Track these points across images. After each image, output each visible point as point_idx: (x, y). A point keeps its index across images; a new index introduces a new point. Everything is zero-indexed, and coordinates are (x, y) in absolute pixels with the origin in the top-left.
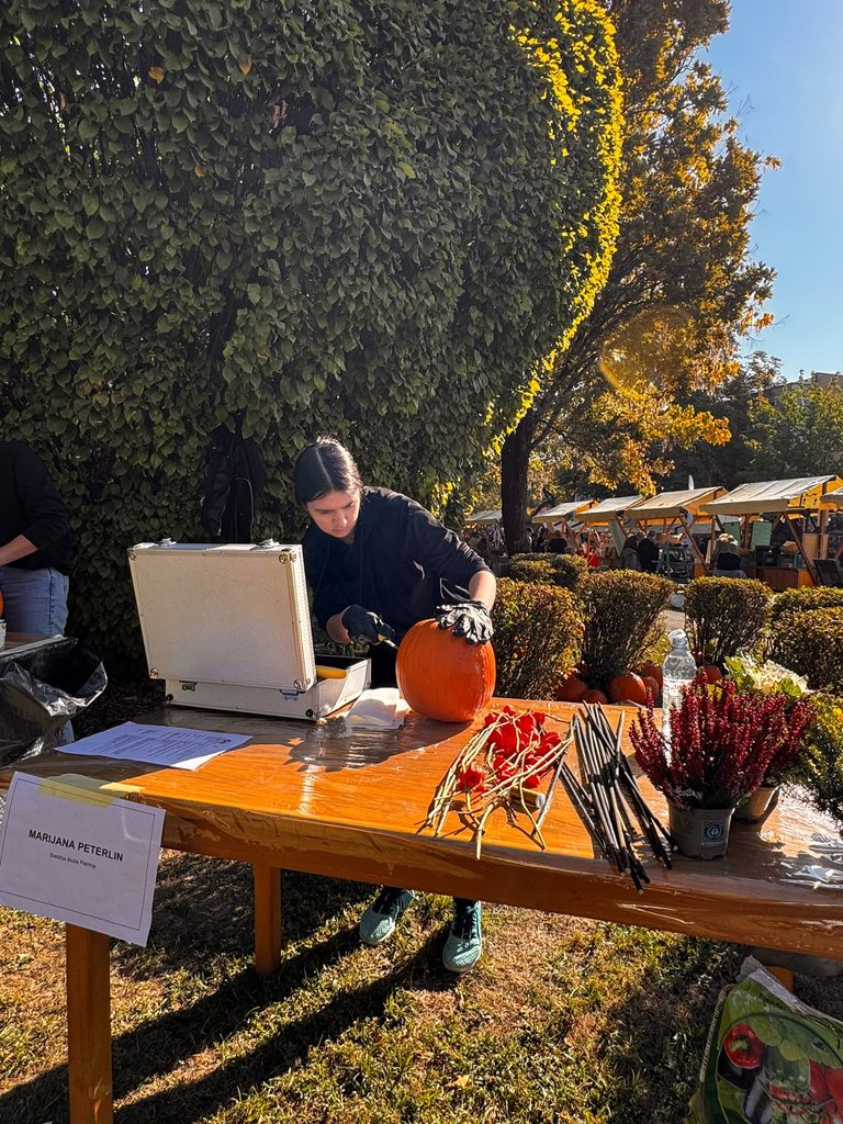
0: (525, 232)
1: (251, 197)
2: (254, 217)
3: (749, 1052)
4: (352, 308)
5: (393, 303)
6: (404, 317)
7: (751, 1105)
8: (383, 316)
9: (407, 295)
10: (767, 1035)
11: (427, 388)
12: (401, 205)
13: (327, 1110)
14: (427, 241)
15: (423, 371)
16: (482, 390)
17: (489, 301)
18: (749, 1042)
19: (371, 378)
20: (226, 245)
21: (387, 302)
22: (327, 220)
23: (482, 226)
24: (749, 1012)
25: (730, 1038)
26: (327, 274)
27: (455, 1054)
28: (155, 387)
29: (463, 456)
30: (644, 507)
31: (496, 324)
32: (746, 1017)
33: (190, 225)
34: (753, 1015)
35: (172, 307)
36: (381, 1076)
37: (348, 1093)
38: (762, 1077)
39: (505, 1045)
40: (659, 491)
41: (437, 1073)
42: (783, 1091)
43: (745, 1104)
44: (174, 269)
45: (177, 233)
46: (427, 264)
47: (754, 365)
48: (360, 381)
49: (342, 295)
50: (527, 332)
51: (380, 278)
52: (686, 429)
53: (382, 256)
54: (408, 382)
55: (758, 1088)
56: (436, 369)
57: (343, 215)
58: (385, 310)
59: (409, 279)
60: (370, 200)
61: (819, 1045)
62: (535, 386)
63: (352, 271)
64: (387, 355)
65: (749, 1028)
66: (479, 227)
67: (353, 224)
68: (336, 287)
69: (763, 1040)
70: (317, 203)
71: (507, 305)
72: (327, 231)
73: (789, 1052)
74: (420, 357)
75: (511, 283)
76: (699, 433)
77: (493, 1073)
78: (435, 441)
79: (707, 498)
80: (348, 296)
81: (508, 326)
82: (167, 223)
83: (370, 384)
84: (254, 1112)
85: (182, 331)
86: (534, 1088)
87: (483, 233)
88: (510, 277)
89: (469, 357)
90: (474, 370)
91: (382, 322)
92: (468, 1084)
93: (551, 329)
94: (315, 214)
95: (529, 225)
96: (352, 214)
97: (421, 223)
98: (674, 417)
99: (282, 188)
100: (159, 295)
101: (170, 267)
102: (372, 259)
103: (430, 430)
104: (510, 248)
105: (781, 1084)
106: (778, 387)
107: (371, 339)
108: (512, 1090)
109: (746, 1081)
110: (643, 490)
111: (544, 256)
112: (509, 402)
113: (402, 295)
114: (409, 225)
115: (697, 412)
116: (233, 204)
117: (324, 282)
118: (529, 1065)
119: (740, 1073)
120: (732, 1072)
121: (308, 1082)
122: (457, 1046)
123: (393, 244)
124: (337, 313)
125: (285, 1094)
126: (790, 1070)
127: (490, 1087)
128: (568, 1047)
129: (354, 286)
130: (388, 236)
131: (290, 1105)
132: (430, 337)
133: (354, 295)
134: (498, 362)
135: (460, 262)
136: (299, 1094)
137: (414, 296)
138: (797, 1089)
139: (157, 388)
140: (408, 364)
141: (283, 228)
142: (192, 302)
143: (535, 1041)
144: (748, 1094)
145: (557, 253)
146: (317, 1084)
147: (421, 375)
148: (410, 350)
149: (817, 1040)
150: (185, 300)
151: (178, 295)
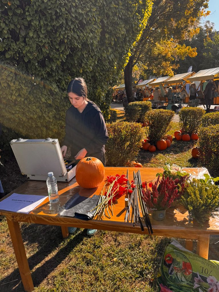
0: (120, 7)
1: (28, 7)
2: (30, 15)
3: (170, 260)
4: (66, 41)
5: (79, 37)
6: (83, 41)
7: (170, 271)
8: (77, 42)
9: (83, 34)
10: (174, 256)
11: (94, 62)
12: (77, 4)
13: (83, 270)
14: (87, 15)
15: (92, 57)
16: (112, 59)
17: (111, 31)
18: (170, 258)
19: (76, 62)
20: (23, 27)
21: (77, 37)
22: (54, 13)
23: (106, 7)
24: (170, 251)
25: (166, 257)
26: (56, 31)
27: (113, 253)
28: (9, 75)
29: (109, 80)
30: (170, 80)
31: (114, 39)
32: (170, 252)
33: (9, 22)
34: (171, 252)
35: (9, 49)
36: (95, 260)
37: (88, 265)
38: (172, 265)
39: (125, 250)
40: (175, 74)
41: (109, 258)
42: (176, 268)
43: (169, 271)
44: (8, 37)
45: (6, 24)
46: (88, 23)
47: (206, 26)
48: (72, 63)
49: (62, 37)
50: (125, 38)
51: (73, 30)
52: (183, 53)
53: (73, 23)
54: (88, 61)
55: (171, 267)
56: (97, 55)
57: (58, 11)
58: (77, 40)
59: (83, 29)
60: (67, 4)
61: (185, 258)
62: (130, 54)
63: (64, 29)
64: (79, 54)
65: (170, 255)
66: (105, 8)
67: (62, 13)
68: (60, 35)
69: (173, 257)
70: (49, 8)
71: (117, 32)
72: (54, 17)
73: (178, 260)
74: (91, 53)
75: (118, 24)
76: (187, 54)
77: (122, 257)
78: (99, 78)
79: (189, 76)
80: (64, 37)
81: (118, 38)
82: (2, 22)
83: (76, 64)
84: (65, 272)
85: (14, 56)
86: (132, 259)
87: (106, 9)
88: (117, 22)
89: (107, 50)
90: (108, 54)
91: (76, 44)
92: (116, 260)
93: (133, 36)
94: (49, 12)
95: (122, 4)
96: (61, 10)
97: (85, 9)
98: (179, 49)
99: (37, 3)
100: (4, 46)
101: (6, 37)
102: (70, 24)
103: (97, 74)
104: (116, 13)
105: (176, 266)
106: (214, 33)
107: (73, 49)
108: (127, 260)
109: (169, 266)
110: (170, 74)
111: (128, 14)
112: (121, 61)
113: (82, 34)
114: (80, 11)
115: (186, 46)
116: (22, 12)
117: (56, 33)
118: (131, 254)
119: (168, 264)
120: (166, 264)
121: (78, 264)
122: (114, 251)
123: (76, 18)
124: (62, 43)
125: (72, 267)
126: (178, 263)
127: (122, 260)
128: (140, 248)
129: (65, 34)
130: (74, 16)
131: (74, 269)
132: (93, 46)
133: (66, 37)
134: (117, 49)
135: (99, 20)
136: (76, 267)
137: (85, 34)
138: (179, 267)
139: (10, 75)
140: (87, 55)
141: (40, 17)
142: (15, 47)
143: (132, 248)
144: (169, 268)
145: (132, 12)
146: (80, 264)
147: (91, 59)
148: (87, 51)
149: (184, 257)
150: (13, 47)
151: (10, 45)
